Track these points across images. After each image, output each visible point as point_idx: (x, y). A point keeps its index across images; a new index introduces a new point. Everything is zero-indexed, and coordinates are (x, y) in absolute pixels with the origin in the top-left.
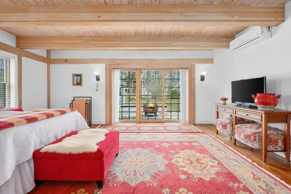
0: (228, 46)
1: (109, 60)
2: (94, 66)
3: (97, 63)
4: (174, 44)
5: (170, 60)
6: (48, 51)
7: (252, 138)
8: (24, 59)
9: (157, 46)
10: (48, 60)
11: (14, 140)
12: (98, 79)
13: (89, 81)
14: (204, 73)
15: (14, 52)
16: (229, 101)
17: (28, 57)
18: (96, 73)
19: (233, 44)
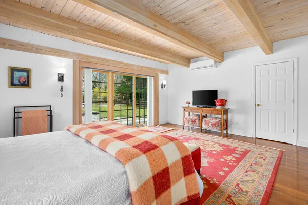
0: (188, 66)
1: (79, 55)
3: (60, 56)
7: (217, 125)
12: (61, 79)
14: (165, 82)
16: (191, 105)
19: (193, 65)
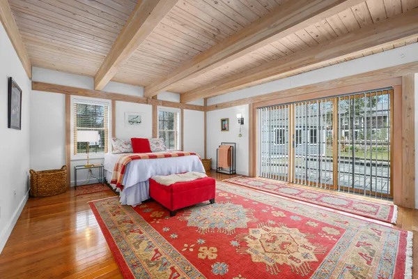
1: (253, 98)
2: (238, 108)
3: (240, 104)
4: (317, 57)
5: (343, 80)
6: (205, 100)
8: (185, 110)
9: (291, 69)
10: (205, 108)
11: (138, 167)
12: (242, 123)
13: (234, 126)
15: (178, 107)
17: (187, 108)
18: (239, 116)
